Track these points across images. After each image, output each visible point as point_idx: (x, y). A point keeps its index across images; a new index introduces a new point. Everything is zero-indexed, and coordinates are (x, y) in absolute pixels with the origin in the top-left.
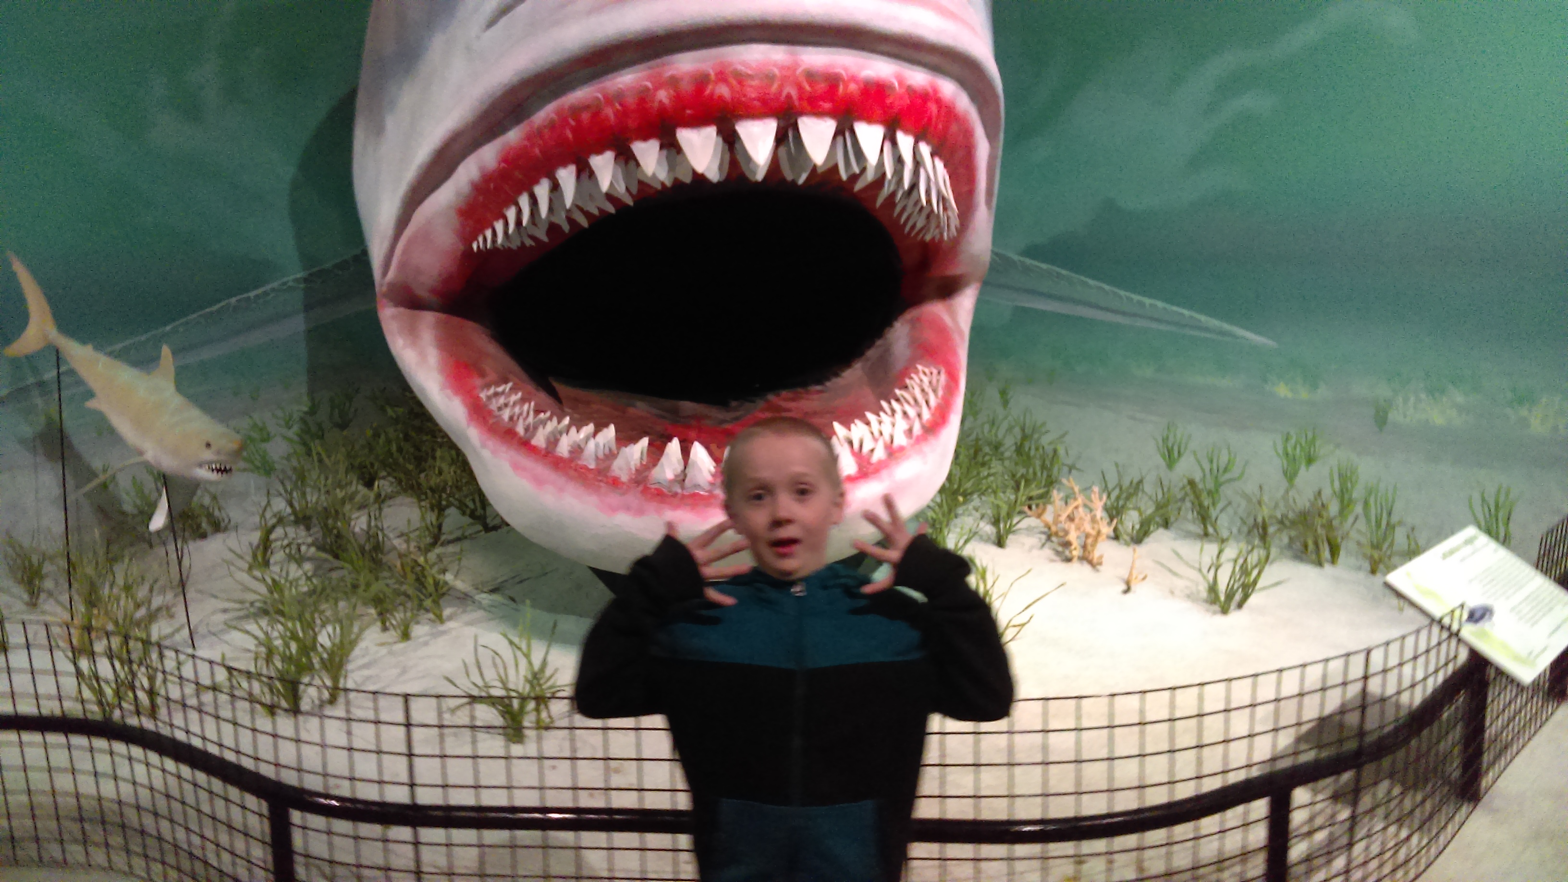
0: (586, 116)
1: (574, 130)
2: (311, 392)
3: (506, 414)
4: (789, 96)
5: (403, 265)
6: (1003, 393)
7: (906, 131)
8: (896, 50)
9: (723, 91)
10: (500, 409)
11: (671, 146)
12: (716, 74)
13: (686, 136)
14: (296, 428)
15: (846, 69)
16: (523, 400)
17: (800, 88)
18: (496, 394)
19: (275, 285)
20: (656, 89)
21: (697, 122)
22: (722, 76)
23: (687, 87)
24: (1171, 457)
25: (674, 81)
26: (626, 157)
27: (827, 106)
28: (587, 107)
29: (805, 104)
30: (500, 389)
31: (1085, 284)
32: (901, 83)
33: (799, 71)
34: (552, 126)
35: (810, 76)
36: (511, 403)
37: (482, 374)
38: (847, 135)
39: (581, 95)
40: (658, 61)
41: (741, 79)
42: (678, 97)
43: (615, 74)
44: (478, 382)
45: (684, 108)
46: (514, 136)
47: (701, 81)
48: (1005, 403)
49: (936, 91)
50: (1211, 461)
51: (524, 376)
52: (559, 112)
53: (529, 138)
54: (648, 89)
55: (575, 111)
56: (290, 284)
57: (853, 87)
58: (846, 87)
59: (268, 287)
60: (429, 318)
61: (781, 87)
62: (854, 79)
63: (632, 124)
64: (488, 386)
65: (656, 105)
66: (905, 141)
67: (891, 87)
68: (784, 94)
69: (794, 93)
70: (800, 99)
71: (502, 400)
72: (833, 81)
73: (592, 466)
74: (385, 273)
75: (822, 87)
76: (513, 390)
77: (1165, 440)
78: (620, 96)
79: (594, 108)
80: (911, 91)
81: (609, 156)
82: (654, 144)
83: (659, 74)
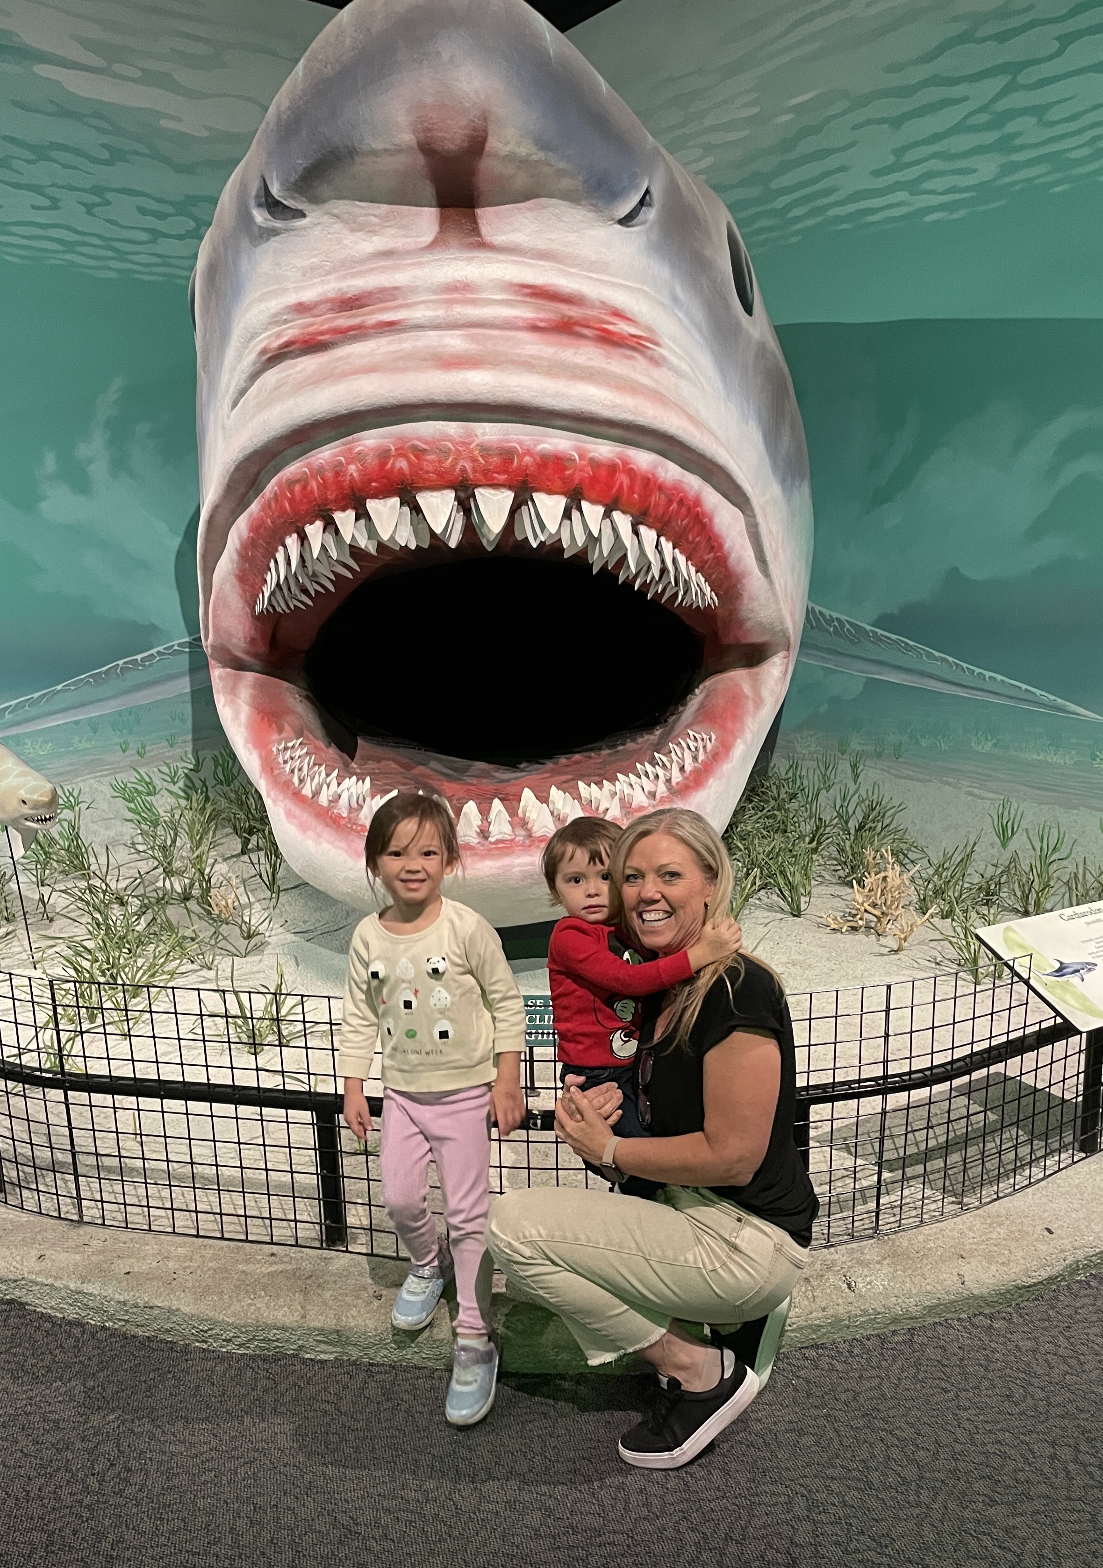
0: (297, 488)
2: (195, 752)
3: (288, 768)
4: (463, 470)
5: (216, 629)
6: (854, 767)
7: (593, 502)
8: (573, 425)
9: (402, 464)
11: (362, 514)
12: (396, 450)
13: (373, 505)
14: (181, 784)
15: (520, 443)
16: (308, 754)
17: (474, 460)
18: (286, 749)
19: (160, 648)
20: (348, 464)
21: (382, 493)
22: (401, 452)
23: (372, 461)
24: (1005, 835)
25: (358, 458)
26: (330, 525)
27: (502, 478)
28: (298, 481)
29: (479, 476)
30: (290, 745)
31: (930, 656)
32: (581, 457)
33: (473, 445)
35: (485, 450)
36: (297, 757)
38: (530, 503)
39: (293, 469)
40: (349, 438)
41: (419, 453)
42: (364, 473)
43: (317, 450)
45: (370, 481)
46: (254, 507)
47: (384, 455)
48: (856, 777)
49: (625, 463)
50: (1042, 841)
51: (320, 732)
52: (279, 485)
53: (263, 509)
54: (341, 462)
55: (290, 483)
56: (176, 648)
57: (528, 460)
58: (520, 461)
59: (153, 651)
60: (250, 677)
61: (456, 461)
62: (528, 452)
63: (331, 496)
64: (281, 742)
65: (348, 478)
66: (593, 512)
67: (570, 459)
68: (459, 467)
69: (468, 466)
70: (475, 471)
72: (507, 455)
73: (344, 813)
75: (496, 460)
76: (302, 745)
77: (1001, 817)
78: (319, 471)
79: (303, 481)
80: (595, 464)
81: (319, 524)
82: (351, 514)
83: (350, 450)
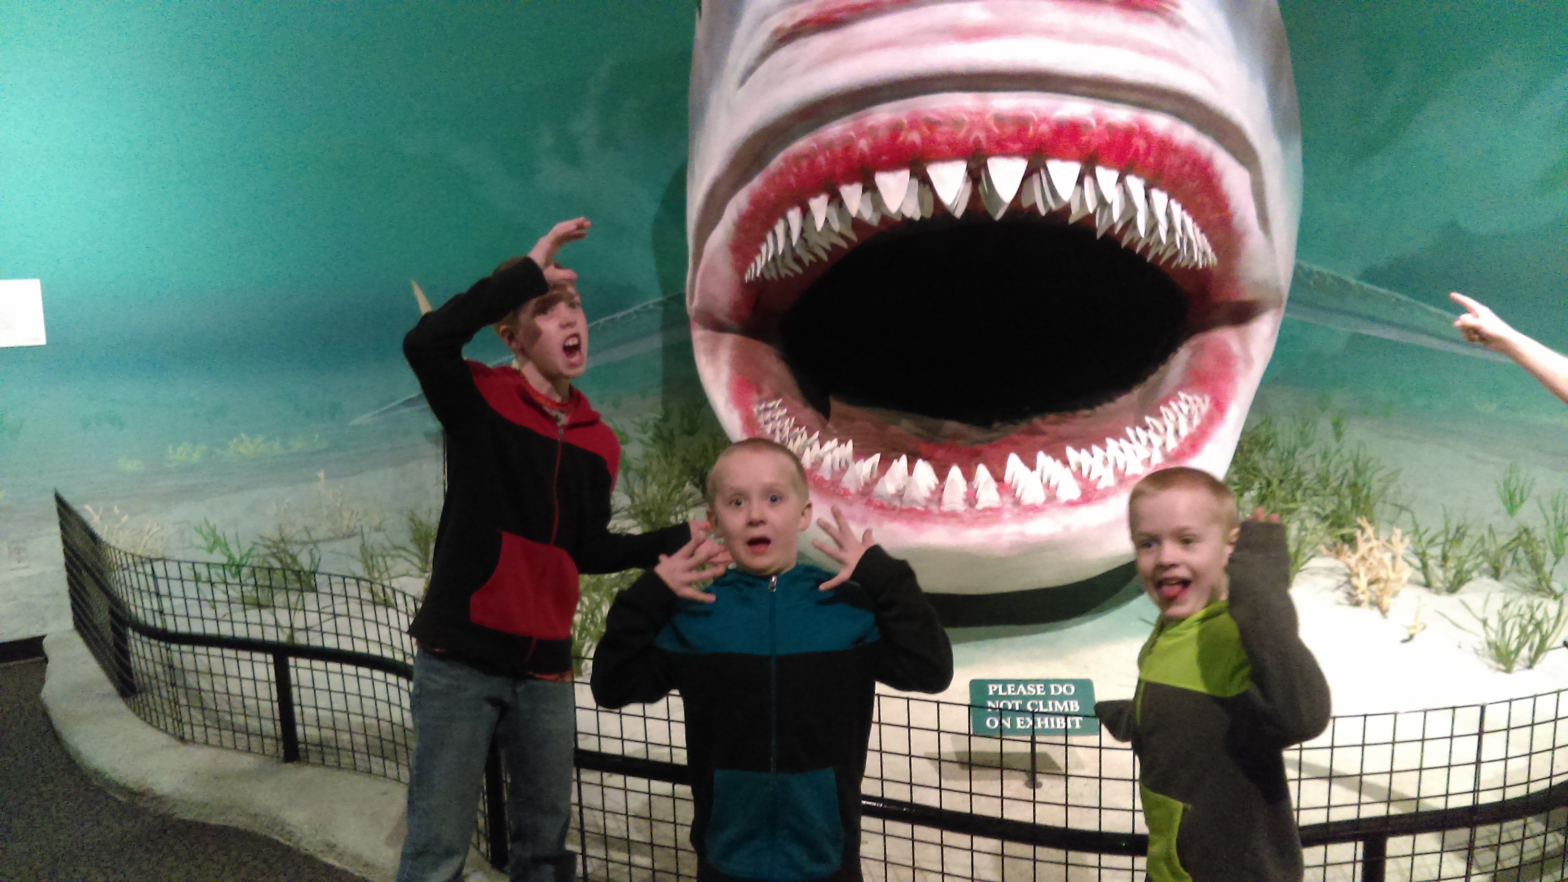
0: (804, 164)
1: (796, 176)
2: (665, 404)
3: (769, 429)
4: (977, 140)
5: (704, 293)
6: (1337, 425)
7: (1108, 166)
8: (1093, 90)
9: (915, 137)
10: (766, 423)
11: (870, 188)
12: (909, 123)
13: (883, 180)
14: (650, 434)
15: (1037, 112)
16: (788, 415)
17: (988, 130)
18: (766, 410)
19: (638, 307)
20: (858, 138)
21: (892, 166)
22: (914, 125)
23: (883, 135)
24: (1512, 501)
25: (871, 131)
26: (836, 200)
27: (1018, 146)
28: (806, 156)
29: (994, 146)
30: (771, 405)
33: (988, 116)
34: (781, 173)
35: (1000, 120)
36: (777, 418)
37: (759, 391)
38: (1042, 172)
39: (802, 145)
40: (861, 113)
41: (932, 125)
42: (876, 145)
43: (826, 126)
44: (755, 397)
45: (880, 155)
46: (757, 182)
47: (896, 129)
48: (1338, 435)
49: (1143, 127)
51: (796, 392)
52: (786, 160)
53: (767, 184)
54: (851, 139)
55: (797, 159)
56: (651, 307)
57: (1044, 128)
58: (1037, 128)
59: (631, 310)
60: (729, 340)
61: (970, 131)
62: (1045, 120)
63: (839, 170)
64: (760, 403)
65: (858, 153)
66: (1107, 177)
67: (1087, 125)
68: (972, 138)
69: (982, 136)
70: (989, 141)
71: (768, 415)
72: (1021, 123)
73: (827, 477)
74: (691, 303)
75: (1010, 130)
76: (781, 406)
77: (1507, 483)
78: (829, 146)
79: (810, 156)
80: (1111, 128)
81: (823, 199)
82: (857, 188)
83: (861, 125)
